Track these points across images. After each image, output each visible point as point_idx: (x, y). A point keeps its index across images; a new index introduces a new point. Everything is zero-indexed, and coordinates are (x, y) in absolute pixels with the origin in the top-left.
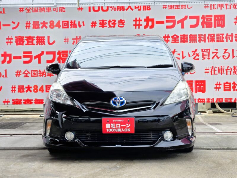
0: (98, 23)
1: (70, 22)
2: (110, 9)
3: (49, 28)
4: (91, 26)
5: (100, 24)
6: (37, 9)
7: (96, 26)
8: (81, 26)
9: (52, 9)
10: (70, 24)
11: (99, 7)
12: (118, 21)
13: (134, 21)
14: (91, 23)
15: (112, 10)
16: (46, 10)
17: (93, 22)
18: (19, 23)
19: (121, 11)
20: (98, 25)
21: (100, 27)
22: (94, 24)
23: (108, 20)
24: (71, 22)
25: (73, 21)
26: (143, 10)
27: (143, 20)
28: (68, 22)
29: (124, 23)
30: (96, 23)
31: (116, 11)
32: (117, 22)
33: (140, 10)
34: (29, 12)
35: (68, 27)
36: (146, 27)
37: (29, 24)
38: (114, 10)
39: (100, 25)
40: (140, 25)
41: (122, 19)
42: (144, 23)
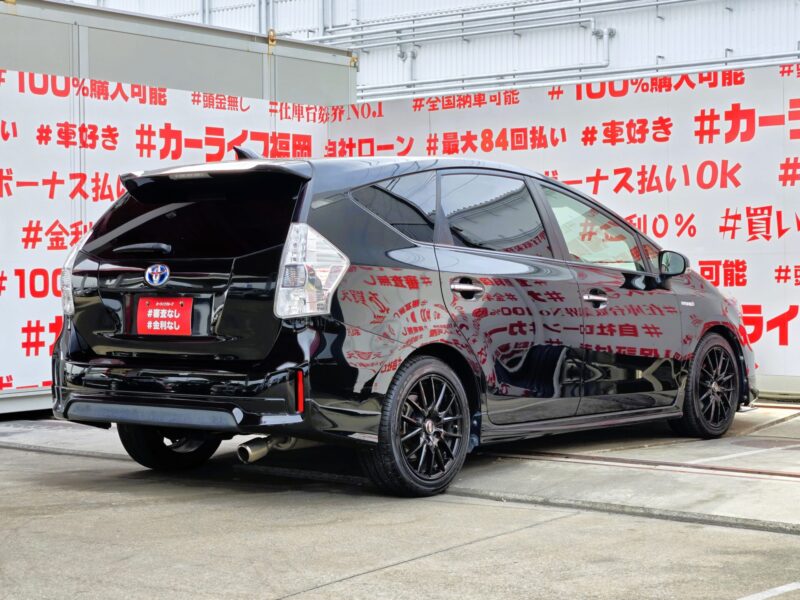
0: (600, 129)
1: (531, 132)
2: (632, 88)
3: (479, 149)
4: (583, 139)
5: (606, 133)
6: (452, 99)
7: (595, 139)
8: (557, 140)
9: (487, 99)
10: (529, 136)
11: (603, 85)
12: (655, 123)
13: (697, 119)
14: (584, 133)
15: (636, 91)
16: (473, 101)
17: (587, 128)
18: (411, 141)
19: (660, 91)
21: (605, 141)
22: (589, 136)
23: (627, 122)
24: (534, 131)
25: (538, 129)
26: (724, 84)
27: (722, 116)
28: (524, 130)
29: (670, 129)
30: (596, 132)
31: (649, 91)
32: (650, 126)
33: (714, 85)
34: (434, 109)
35: (525, 147)
36: (730, 137)
37: (436, 140)
38: (643, 90)
39: (605, 138)
40: (712, 132)
41: (665, 117)
42: (724, 125)
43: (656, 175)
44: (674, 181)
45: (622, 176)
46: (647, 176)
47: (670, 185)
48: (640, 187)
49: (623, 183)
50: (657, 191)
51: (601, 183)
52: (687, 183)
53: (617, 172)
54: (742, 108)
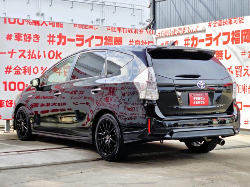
0: (14, 36)
2: (26, 23)
4: (7, 38)
5: (16, 37)
7: (12, 38)
11: (15, 19)
12: (34, 36)
13: (48, 36)
14: (7, 36)
15: (27, 24)
17: (9, 34)
19: (36, 25)
20: (13, 38)
21: (15, 40)
23: (24, 34)
26: (57, 27)
27: (56, 37)
29: (39, 38)
30: (12, 36)
31: (32, 25)
32: (32, 36)
33: (54, 26)
36: (59, 44)
38: (30, 24)
40: (53, 41)
41: (37, 34)
42: (57, 40)
43: (34, 53)
44: (40, 56)
45: (22, 52)
46: (31, 53)
47: (39, 57)
48: (28, 57)
49: (22, 55)
50: (34, 59)
51: (13, 54)
52: (45, 57)
53: (20, 51)
54: (63, 35)
